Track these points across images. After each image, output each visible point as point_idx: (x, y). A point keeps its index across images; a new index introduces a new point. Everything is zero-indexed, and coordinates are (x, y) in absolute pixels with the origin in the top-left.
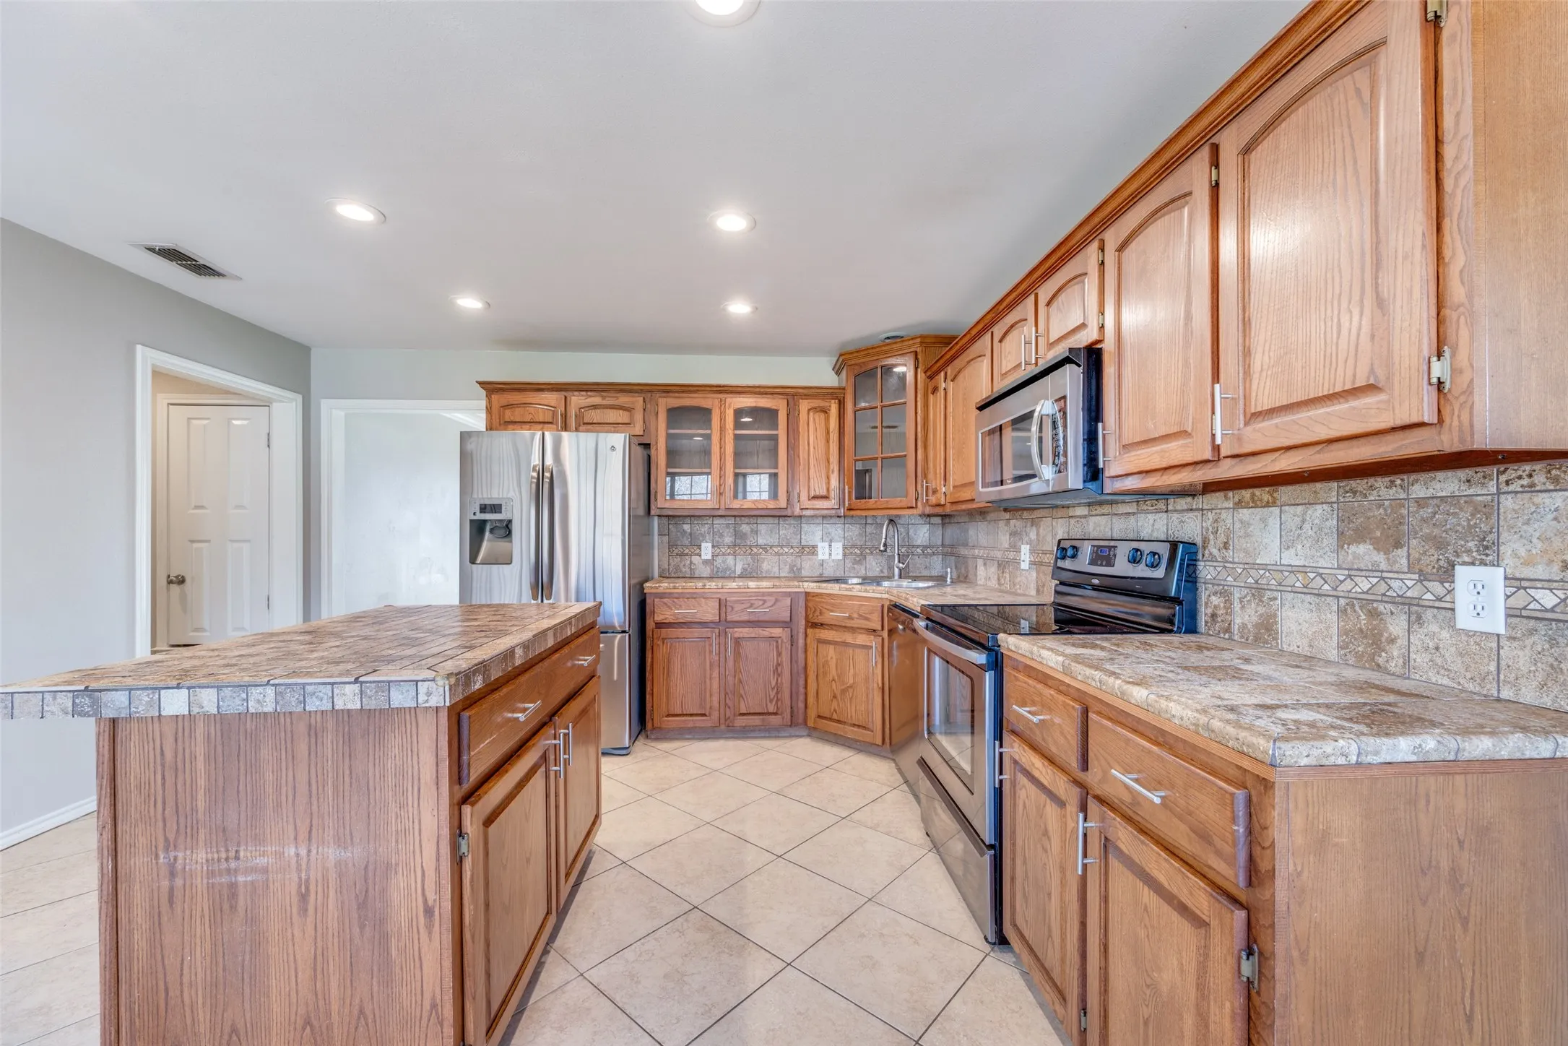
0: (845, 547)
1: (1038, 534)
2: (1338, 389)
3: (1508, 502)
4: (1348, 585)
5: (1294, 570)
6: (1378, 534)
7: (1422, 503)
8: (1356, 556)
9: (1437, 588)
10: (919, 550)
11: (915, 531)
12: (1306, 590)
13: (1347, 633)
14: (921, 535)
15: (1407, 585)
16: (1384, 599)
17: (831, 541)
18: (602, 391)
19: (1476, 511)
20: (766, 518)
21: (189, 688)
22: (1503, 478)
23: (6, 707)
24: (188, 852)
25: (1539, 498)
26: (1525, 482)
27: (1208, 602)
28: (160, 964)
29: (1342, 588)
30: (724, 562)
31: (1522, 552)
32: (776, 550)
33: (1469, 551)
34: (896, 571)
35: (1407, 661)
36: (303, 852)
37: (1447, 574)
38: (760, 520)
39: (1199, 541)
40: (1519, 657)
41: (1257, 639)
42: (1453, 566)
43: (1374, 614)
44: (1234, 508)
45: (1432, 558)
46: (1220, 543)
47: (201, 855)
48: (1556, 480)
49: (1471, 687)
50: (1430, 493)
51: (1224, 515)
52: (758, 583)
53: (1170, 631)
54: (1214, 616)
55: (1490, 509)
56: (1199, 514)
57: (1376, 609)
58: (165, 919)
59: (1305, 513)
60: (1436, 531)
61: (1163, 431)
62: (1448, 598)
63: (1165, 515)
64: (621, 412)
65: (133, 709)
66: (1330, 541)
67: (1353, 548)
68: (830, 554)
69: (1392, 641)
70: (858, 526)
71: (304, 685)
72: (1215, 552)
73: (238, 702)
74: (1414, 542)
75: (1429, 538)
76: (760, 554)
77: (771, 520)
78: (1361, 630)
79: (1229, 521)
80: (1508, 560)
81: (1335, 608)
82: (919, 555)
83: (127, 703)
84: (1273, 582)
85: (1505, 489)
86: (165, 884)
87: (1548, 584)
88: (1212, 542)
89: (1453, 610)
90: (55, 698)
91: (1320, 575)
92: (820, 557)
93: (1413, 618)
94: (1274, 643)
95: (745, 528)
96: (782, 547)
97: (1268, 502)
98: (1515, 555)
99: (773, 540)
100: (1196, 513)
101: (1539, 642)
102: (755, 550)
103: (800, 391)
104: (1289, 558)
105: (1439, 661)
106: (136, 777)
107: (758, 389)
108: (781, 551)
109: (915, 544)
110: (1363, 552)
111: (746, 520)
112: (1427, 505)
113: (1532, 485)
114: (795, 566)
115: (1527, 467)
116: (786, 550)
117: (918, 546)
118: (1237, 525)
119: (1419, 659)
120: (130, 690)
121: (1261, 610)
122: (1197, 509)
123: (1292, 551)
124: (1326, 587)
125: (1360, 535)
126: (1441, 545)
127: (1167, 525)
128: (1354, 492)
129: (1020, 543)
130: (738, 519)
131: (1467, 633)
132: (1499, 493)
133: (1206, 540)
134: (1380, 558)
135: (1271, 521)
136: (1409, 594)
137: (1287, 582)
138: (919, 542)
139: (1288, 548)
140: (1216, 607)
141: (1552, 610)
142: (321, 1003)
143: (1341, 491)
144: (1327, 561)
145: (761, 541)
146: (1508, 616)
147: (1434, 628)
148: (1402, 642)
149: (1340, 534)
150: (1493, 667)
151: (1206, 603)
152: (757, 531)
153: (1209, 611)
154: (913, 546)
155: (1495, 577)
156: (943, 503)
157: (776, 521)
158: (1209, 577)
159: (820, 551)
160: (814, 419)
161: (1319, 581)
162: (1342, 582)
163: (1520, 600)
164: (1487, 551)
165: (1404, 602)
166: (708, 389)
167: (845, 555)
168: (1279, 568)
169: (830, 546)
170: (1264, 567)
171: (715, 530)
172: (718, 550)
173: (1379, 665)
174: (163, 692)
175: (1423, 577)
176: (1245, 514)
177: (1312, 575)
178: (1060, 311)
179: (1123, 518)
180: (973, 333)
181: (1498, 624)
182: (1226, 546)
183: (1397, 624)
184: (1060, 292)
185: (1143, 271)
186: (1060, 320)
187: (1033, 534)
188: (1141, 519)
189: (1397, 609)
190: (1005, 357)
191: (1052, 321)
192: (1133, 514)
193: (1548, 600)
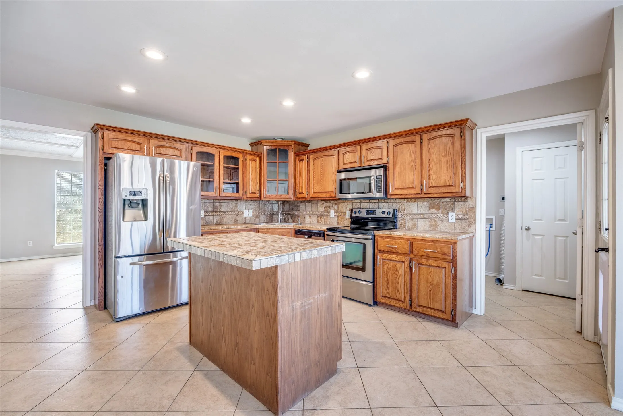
0: (253, 212)
1: (338, 207)
2: (447, 185)
3: (456, 203)
4: (431, 216)
5: (420, 214)
6: (436, 207)
7: (443, 202)
8: (432, 212)
9: (446, 216)
10: (275, 213)
11: (274, 206)
12: (423, 218)
13: (431, 225)
14: (276, 208)
15: (441, 216)
16: (437, 218)
17: (248, 210)
18: (166, 139)
19: (451, 204)
20: (225, 200)
21: (300, 252)
22: (455, 199)
23: (259, 265)
24: (296, 303)
25: (460, 202)
26: (458, 200)
27: (400, 222)
28: (290, 339)
29: (430, 217)
30: (209, 219)
31: (457, 210)
32: (229, 213)
33: (450, 210)
34: (279, 219)
35: (441, 229)
36: (318, 297)
37: (447, 214)
38: (223, 201)
39: (397, 209)
40: (457, 226)
41: (412, 228)
42: (448, 213)
43: (435, 221)
44: (406, 202)
45: (445, 212)
46: (403, 209)
47: (299, 303)
48: (461, 200)
49: (450, 231)
50: (445, 201)
51: (404, 203)
52: (241, 226)
53: (394, 229)
54: (401, 225)
55: (453, 204)
56: (397, 203)
57: (436, 220)
58: (291, 325)
59: (422, 204)
60: (445, 207)
61: (408, 187)
62: (447, 218)
63: (387, 203)
64: (175, 150)
65: (289, 260)
66: (428, 209)
67: (432, 210)
68: (248, 215)
69: (438, 225)
70: (257, 204)
71: (322, 248)
72: (401, 211)
73: (310, 255)
74: (442, 209)
75: (444, 208)
76: (223, 215)
77: (227, 201)
78: (433, 224)
79: (405, 205)
80: (455, 211)
81: (428, 221)
82: (275, 215)
83: (288, 259)
84: (416, 217)
85: (455, 201)
86: (292, 314)
87: (461, 215)
88: (401, 209)
89: (448, 219)
90: (271, 260)
91: (426, 215)
92: (245, 216)
93: (442, 221)
94: (416, 229)
95: (217, 204)
96: (231, 212)
97: (414, 201)
98: (456, 211)
99: (228, 209)
100: (396, 203)
101: (459, 223)
102: (221, 213)
103: (248, 152)
104: (419, 212)
105: (446, 228)
106: (285, 283)
107: (232, 149)
108: (231, 214)
109: (274, 210)
110: (433, 211)
111: (218, 201)
112: (444, 203)
113: (459, 201)
114: (236, 219)
115: (458, 198)
116: (233, 213)
117: (275, 211)
118: (407, 206)
119: (443, 228)
120: (288, 255)
121: (413, 222)
122: (396, 202)
123: (420, 211)
124: (427, 217)
125: (433, 208)
126: (446, 209)
127: (388, 205)
128: (432, 200)
129: (330, 210)
130: (214, 200)
131: (450, 223)
132: (454, 201)
133: (399, 209)
134: (437, 212)
135: (415, 205)
136: (441, 217)
137: (419, 217)
138: (275, 210)
139: (419, 210)
140: (402, 223)
141: (461, 218)
142: (321, 337)
143: (429, 200)
144: (427, 212)
145: (223, 210)
146: (456, 220)
147: (445, 222)
148: (440, 225)
149: (429, 207)
150: (453, 228)
151: (399, 222)
152: (222, 206)
153: (400, 224)
154: (274, 211)
155: (454, 214)
156: (306, 197)
157: (229, 201)
158: (400, 216)
159: (245, 213)
160: (251, 163)
162: (430, 216)
163: (457, 217)
164: (453, 210)
165: (441, 219)
166: (214, 146)
167: (253, 215)
168: (418, 214)
169: (248, 211)
170: (414, 214)
171: (205, 205)
172: (207, 214)
173: (436, 230)
174: (295, 254)
175: (443, 215)
176: (409, 203)
177: (424, 215)
178: (372, 153)
179: (374, 203)
180: (328, 148)
181: (454, 221)
182: (404, 210)
183: (439, 223)
184: (372, 148)
185: (402, 153)
186: (372, 155)
187: (336, 207)
188: (380, 204)
189: (439, 220)
190: (346, 159)
191: (368, 154)
192: (377, 202)
193: (461, 217)
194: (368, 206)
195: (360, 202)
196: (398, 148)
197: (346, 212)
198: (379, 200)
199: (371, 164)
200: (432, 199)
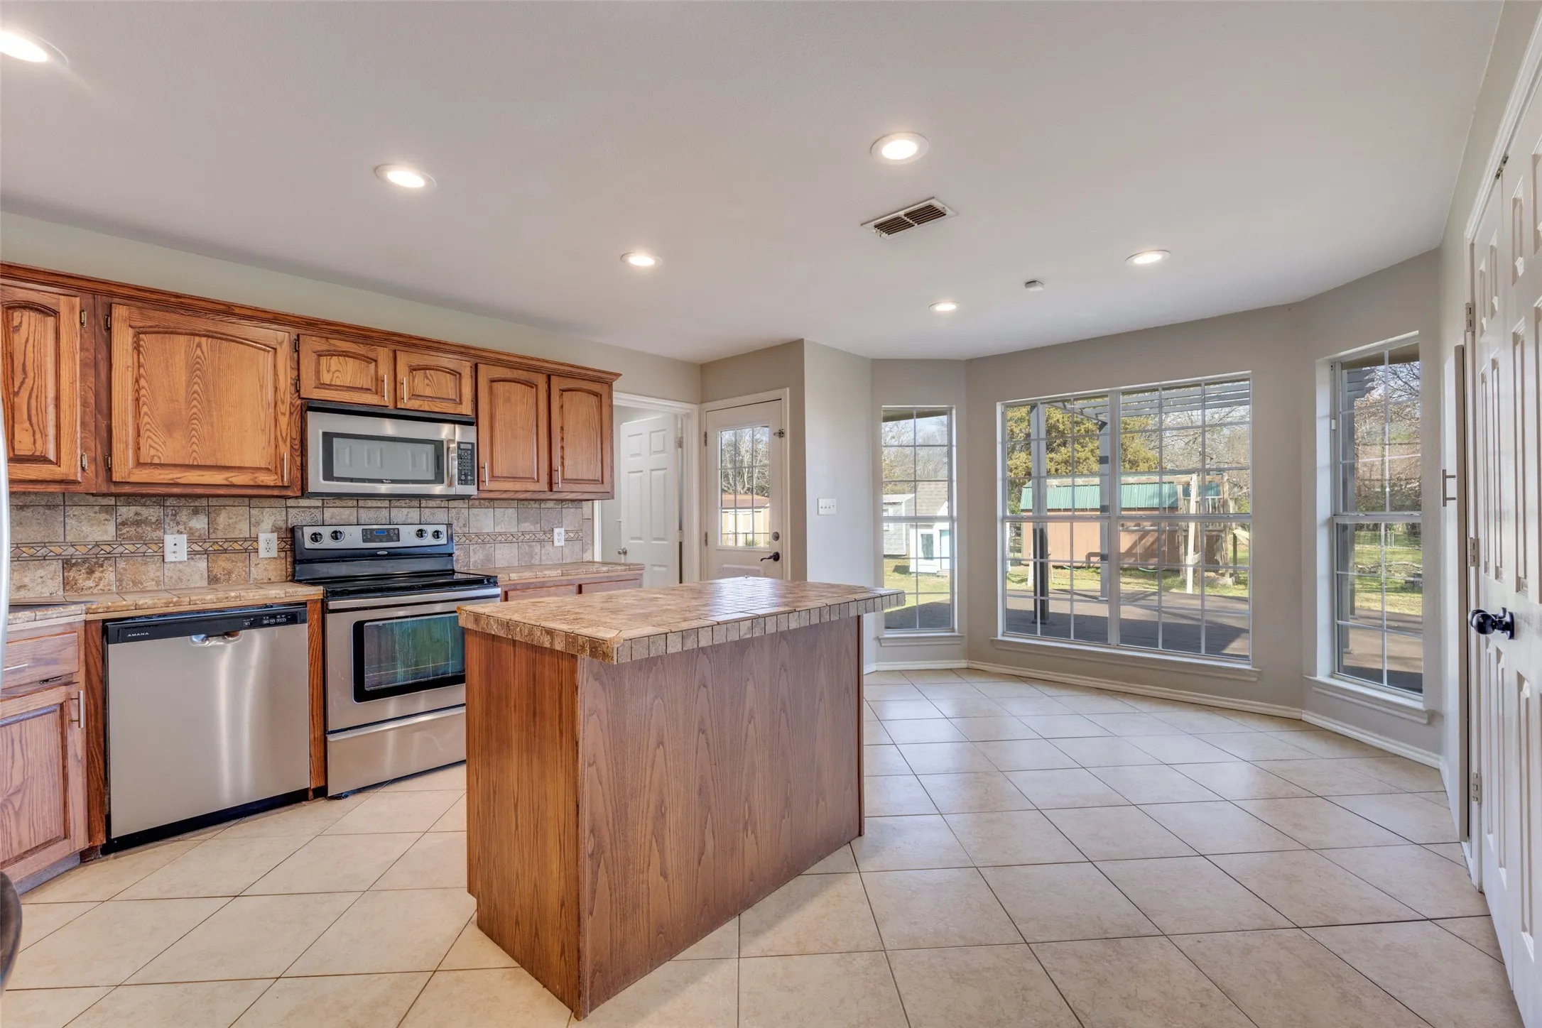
1: (213, 522)
2: (591, 479)
3: (564, 511)
4: (522, 537)
5: (501, 534)
6: (531, 519)
7: (544, 509)
8: (525, 527)
9: (549, 535)
12: (506, 542)
13: (521, 554)
15: (541, 536)
16: (534, 540)
19: (557, 513)
22: (563, 503)
25: (570, 510)
26: (567, 505)
29: (520, 539)
31: (567, 523)
33: (556, 524)
35: (540, 560)
37: (551, 531)
40: (567, 553)
42: (553, 529)
43: (530, 546)
44: (469, 508)
45: (547, 527)
46: (461, 524)
48: (572, 505)
50: (546, 506)
51: (463, 510)
55: (560, 513)
56: (446, 510)
59: (504, 511)
60: (548, 519)
61: (521, 475)
62: (552, 538)
63: (418, 509)
66: (515, 522)
67: (524, 524)
69: (536, 554)
72: (458, 529)
74: (542, 522)
75: (545, 521)
78: (526, 552)
79: (466, 514)
80: (564, 526)
81: (518, 546)
84: (491, 540)
85: (563, 506)
87: (572, 532)
89: (554, 541)
91: (512, 535)
93: (542, 545)
94: (491, 566)
97: (489, 507)
101: (570, 545)
104: (498, 529)
105: (549, 556)
110: (527, 526)
113: (569, 507)
118: (471, 516)
119: (545, 558)
121: (485, 553)
122: (444, 507)
123: (500, 526)
124: (514, 539)
125: (526, 520)
126: (548, 522)
128: (522, 505)
129: (158, 533)
131: (556, 547)
134: (532, 528)
135: (489, 514)
136: (541, 538)
137: (498, 539)
139: (498, 524)
140: (458, 556)
143: (519, 504)
144: (514, 530)
146: (565, 541)
147: (548, 547)
148: (539, 554)
149: (518, 519)
150: (561, 556)
155: (562, 530)
161: (511, 537)
162: (520, 536)
163: (568, 536)
164: (560, 523)
165: (539, 541)
168: (495, 534)
170: (487, 534)
175: (544, 534)
176: (475, 509)
177: (508, 535)
178: (428, 379)
179: (372, 510)
180: (237, 311)
181: (562, 543)
182: (464, 526)
183: (537, 548)
184: (425, 368)
185: (508, 400)
186: (428, 385)
187: (200, 523)
188: (394, 512)
189: (537, 544)
190: (328, 371)
191: (416, 380)
192: (386, 508)
193: (572, 535)
194: (352, 518)
195: (320, 505)
196: (499, 387)
197: (256, 540)
198: (390, 501)
199: (426, 408)
200: (524, 502)
